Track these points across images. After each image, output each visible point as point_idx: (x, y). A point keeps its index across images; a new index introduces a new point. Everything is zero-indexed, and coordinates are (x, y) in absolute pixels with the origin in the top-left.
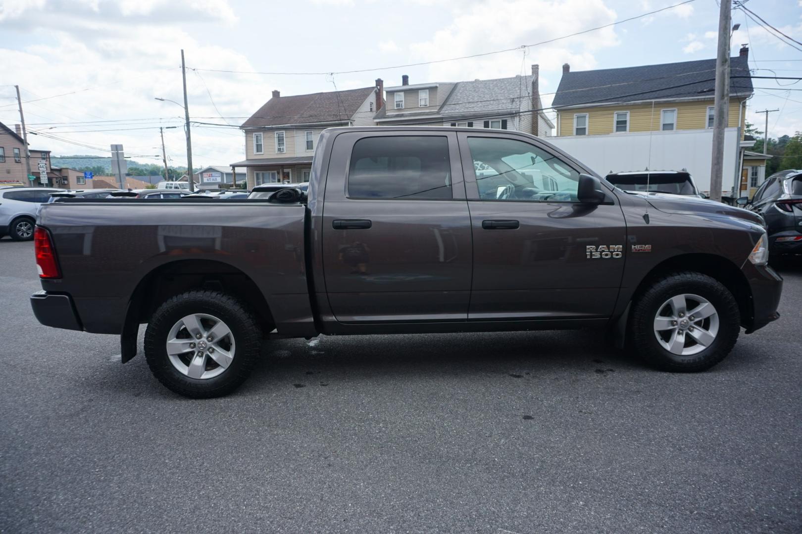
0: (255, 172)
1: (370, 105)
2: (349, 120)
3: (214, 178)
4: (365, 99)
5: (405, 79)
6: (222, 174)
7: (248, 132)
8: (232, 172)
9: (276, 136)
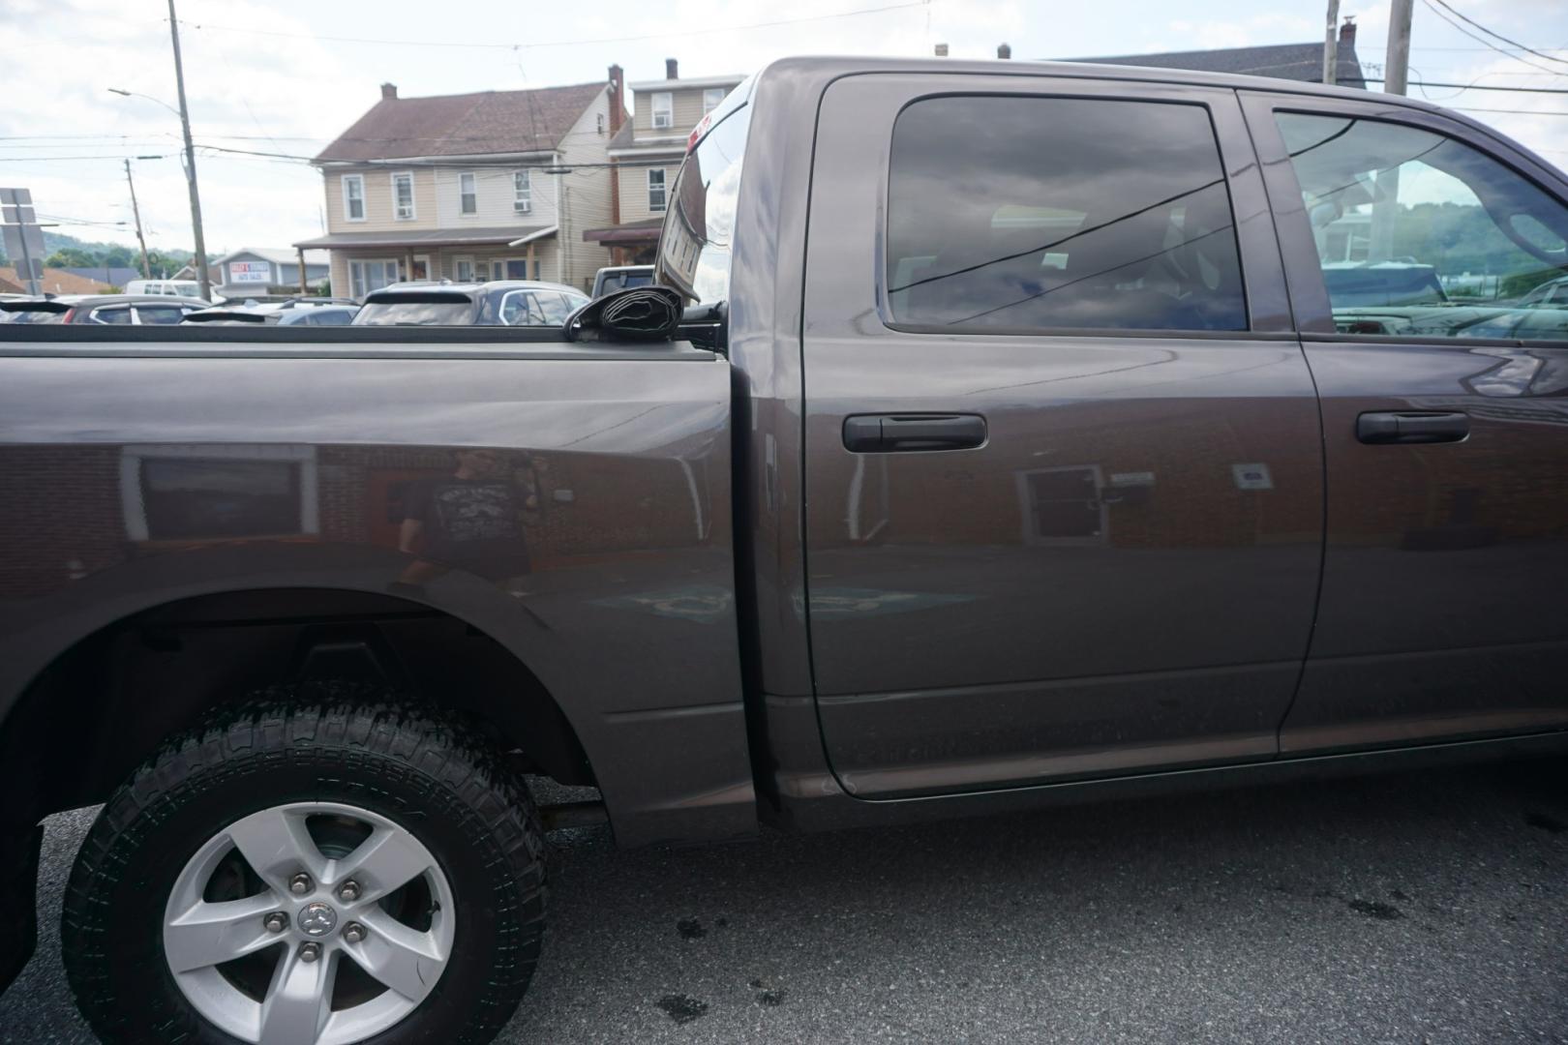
0: (349, 261)
1: (597, 120)
2: (555, 149)
3: (256, 273)
4: (586, 106)
5: (672, 67)
6: (273, 265)
7: (330, 173)
8: (296, 260)
9: (393, 181)
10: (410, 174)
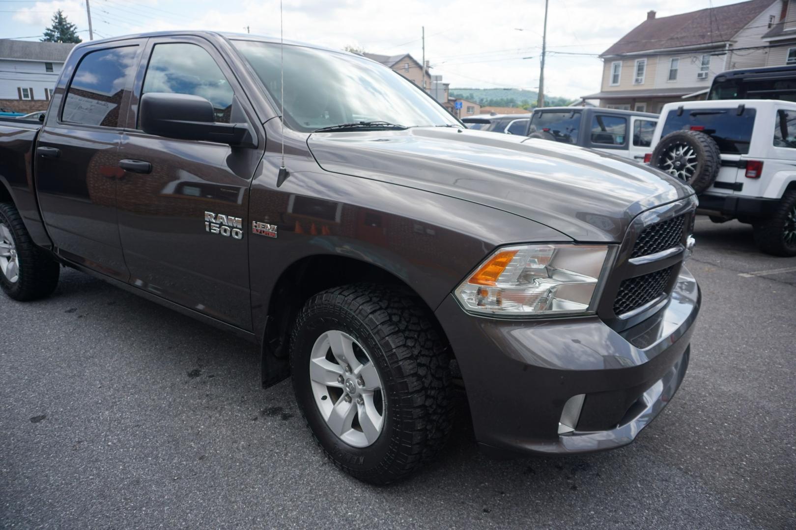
1: (769, 19)
2: (728, 40)
7: (607, 61)
9: (636, 64)
10: (645, 60)
